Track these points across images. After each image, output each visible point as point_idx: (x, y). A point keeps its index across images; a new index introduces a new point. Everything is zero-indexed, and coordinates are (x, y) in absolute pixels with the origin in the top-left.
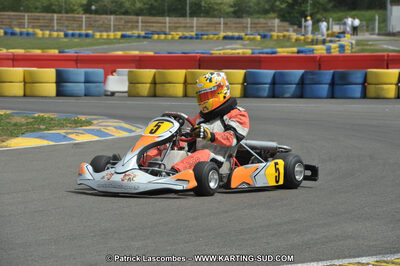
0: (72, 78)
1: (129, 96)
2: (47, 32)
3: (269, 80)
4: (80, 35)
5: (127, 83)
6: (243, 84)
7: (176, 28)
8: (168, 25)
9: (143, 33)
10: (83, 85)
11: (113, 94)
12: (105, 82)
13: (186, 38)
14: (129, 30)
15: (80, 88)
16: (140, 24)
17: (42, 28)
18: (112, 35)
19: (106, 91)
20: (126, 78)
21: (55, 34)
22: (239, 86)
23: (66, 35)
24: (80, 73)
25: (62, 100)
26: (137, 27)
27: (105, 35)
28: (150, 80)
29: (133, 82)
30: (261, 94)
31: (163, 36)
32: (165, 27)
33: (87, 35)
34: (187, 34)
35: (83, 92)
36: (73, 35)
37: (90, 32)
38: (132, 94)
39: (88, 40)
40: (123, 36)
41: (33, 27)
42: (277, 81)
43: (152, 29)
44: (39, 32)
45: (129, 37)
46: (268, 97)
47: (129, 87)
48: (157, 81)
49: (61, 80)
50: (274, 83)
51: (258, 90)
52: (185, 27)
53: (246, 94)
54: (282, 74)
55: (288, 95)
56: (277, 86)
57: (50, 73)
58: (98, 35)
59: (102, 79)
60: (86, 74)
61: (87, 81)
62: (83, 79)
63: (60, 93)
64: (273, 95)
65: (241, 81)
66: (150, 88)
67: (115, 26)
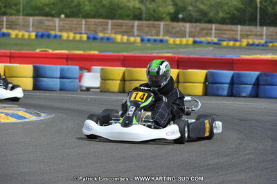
0: (49, 73)
1: (101, 92)
2: (125, 38)
3: (228, 80)
4: (155, 40)
5: (99, 80)
6: (204, 83)
7: (247, 36)
8: (239, 33)
9: (215, 40)
10: (59, 80)
11: (88, 89)
12: (80, 78)
13: (253, 45)
14: (203, 36)
15: (56, 83)
16: (213, 32)
17: (123, 33)
18: (184, 41)
19: (82, 87)
20: (99, 74)
21: (132, 39)
22: (201, 85)
23: (142, 40)
24: (55, 69)
25: (38, 93)
26: (211, 34)
27: (178, 41)
28: (120, 77)
29: (104, 79)
30: (221, 92)
31: (231, 43)
32: (237, 34)
33: (161, 41)
34: (257, 42)
35: (58, 87)
36: (149, 40)
37: (167, 38)
38: (103, 90)
39: (160, 45)
40: (195, 42)
41: (116, 33)
42: (235, 81)
43: (224, 36)
44: (119, 38)
45: (200, 42)
46: (228, 96)
47: (101, 83)
48: (126, 78)
49: (37, 75)
50: (232, 83)
51: (218, 89)
52: (256, 35)
53: (207, 93)
54: (239, 75)
55: (244, 95)
56: (235, 86)
57: (28, 69)
58: (171, 41)
59: (78, 76)
60: (62, 71)
61: (62, 77)
62: (59, 76)
63: (36, 87)
64: (232, 94)
65: (203, 80)
66: (120, 85)
67: (190, 32)
